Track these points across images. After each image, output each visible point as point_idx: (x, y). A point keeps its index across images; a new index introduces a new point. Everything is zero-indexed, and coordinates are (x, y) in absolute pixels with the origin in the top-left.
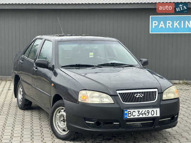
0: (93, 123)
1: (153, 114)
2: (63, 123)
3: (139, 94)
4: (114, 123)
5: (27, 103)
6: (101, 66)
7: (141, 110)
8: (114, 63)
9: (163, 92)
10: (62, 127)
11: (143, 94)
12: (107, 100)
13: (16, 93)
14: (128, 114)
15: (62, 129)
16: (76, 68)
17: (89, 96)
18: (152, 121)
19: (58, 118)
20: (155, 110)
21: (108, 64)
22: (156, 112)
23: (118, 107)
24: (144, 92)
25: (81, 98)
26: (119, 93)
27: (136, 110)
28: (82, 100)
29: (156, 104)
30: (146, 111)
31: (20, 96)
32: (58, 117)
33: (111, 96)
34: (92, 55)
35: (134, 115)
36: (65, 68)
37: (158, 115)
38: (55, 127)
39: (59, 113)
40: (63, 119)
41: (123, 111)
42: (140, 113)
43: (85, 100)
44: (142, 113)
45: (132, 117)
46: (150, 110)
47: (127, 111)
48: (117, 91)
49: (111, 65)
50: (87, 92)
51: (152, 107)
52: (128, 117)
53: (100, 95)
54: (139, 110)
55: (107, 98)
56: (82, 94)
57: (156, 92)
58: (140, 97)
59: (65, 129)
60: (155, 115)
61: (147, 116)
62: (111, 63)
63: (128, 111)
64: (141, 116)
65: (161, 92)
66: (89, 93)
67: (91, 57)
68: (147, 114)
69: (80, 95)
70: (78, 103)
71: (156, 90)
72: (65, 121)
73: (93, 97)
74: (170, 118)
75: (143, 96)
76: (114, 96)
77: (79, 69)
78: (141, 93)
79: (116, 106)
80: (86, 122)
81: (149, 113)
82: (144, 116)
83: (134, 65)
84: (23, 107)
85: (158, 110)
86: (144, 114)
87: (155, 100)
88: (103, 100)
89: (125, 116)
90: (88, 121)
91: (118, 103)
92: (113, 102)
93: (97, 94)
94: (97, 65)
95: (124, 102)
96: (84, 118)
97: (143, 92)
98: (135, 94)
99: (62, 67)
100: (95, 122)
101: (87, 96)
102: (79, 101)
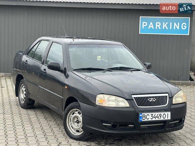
0: (110, 125)
1: (164, 117)
2: (77, 124)
3: (152, 99)
4: (129, 126)
5: (30, 103)
6: (111, 70)
7: (154, 114)
8: (122, 67)
9: (173, 97)
10: (75, 128)
11: (155, 98)
12: (123, 104)
13: (18, 92)
14: (143, 117)
15: (76, 130)
16: (88, 71)
17: (106, 100)
18: (162, 124)
19: (71, 120)
20: (166, 113)
21: (117, 68)
22: (167, 116)
23: (133, 111)
24: (157, 97)
25: (98, 101)
26: (134, 98)
27: (150, 114)
28: (100, 104)
29: (167, 108)
30: (159, 115)
31: (22, 96)
32: (72, 118)
33: (127, 100)
34: (100, 58)
35: (148, 118)
36: (77, 71)
37: (169, 118)
38: (68, 128)
39: (73, 115)
40: (77, 121)
41: (138, 115)
42: (153, 116)
43: (102, 103)
44: (155, 117)
45: (146, 120)
46: (162, 113)
47: (141, 114)
48: (132, 96)
49: (120, 69)
50: (105, 96)
51: (164, 111)
52: (143, 120)
53: (116, 99)
54: (152, 114)
55: (123, 101)
56: (99, 98)
57: (167, 96)
58: (153, 101)
59: (79, 130)
60: (166, 119)
61: (159, 119)
62: (120, 67)
63: (143, 114)
64: (154, 119)
65: (171, 97)
66: (106, 97)
67: (99, 60)
68: (159, 117)
69: (97, 99)
70: (95, 106)
71: (167, 95)
72: (78, 122)
73: (109, 101)
74: (178, 121)
75: (156, 101)
76: (129, 100)
77: (90, 72)
78: (154, 98)
79: (132, 109)
80: (103, 124)
81: (161, 116)
82: (157, 119)
83: (141, 69)
84: (26, 106)
85: (169, 113)
86: (157, 117)
87: (166, 104)
88: (118, 104)
89: (140, 119)
90: (105, 123)
91: (133, 107)
92: (129, 106)
93: (113, 98)
94: (107, 69)
95: (138, 106)
96: (101, 120)
97: (155, 97)
98: (148, 99)
99: (74, 70)
100: (112, 124)
101: (104, 100)
102: (97, 104)
